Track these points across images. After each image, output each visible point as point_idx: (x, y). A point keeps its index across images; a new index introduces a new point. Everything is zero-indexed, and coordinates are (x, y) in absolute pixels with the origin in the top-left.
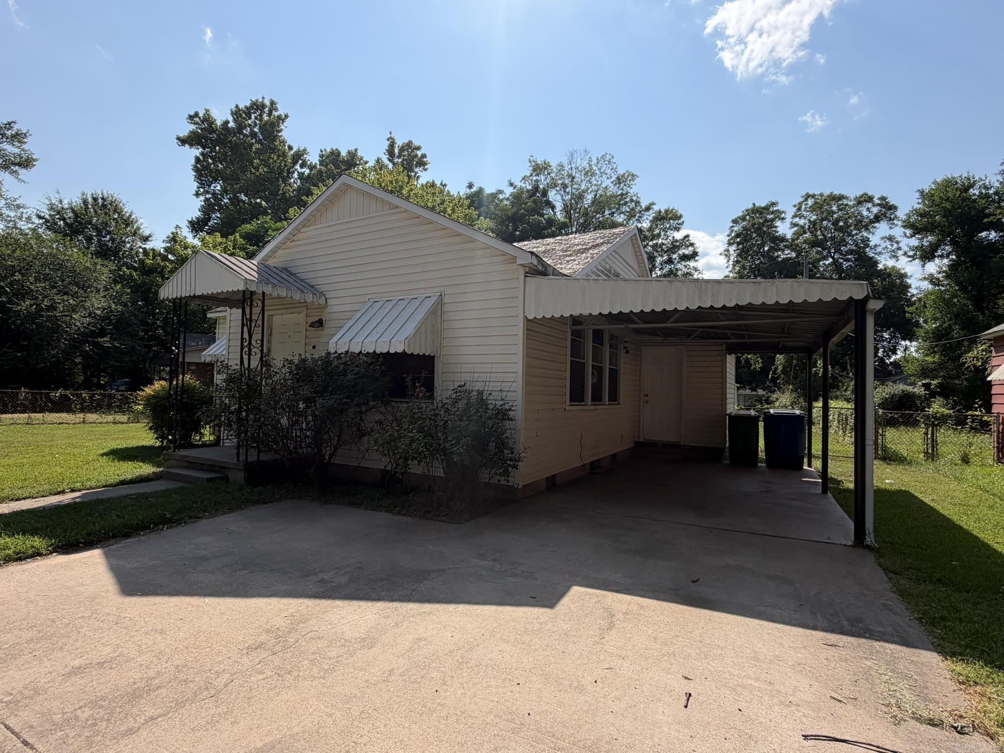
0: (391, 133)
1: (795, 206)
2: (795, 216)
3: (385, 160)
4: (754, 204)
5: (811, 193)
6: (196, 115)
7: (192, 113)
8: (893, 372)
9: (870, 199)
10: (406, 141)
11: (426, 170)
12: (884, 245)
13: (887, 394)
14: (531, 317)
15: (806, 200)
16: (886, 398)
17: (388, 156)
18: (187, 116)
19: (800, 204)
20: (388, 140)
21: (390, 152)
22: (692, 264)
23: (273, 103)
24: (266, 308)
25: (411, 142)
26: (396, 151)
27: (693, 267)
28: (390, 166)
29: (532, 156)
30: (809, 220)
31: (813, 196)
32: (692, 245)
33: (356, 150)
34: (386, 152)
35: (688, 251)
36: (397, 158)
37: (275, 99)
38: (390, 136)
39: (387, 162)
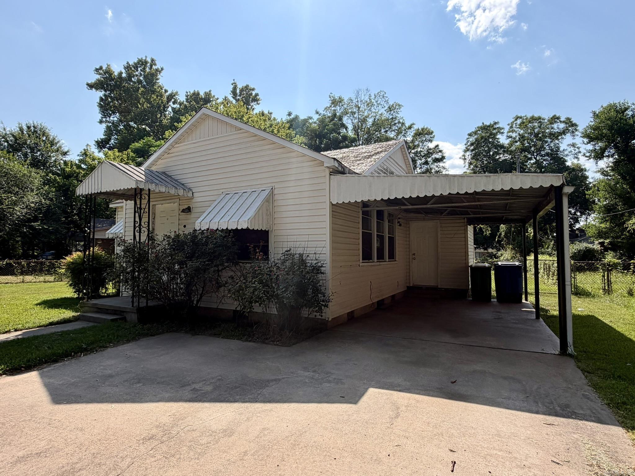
0: (234, 80)
1: (509, 125)
2: (509, 131)
4: (483, 123)
5: (519, 115)
6: (101, 68)
7: (98, 67)
8: (579, 235)
9: (558, 118)
10: (245, 85)
11: (258, 104)
12: (570, 150)
13: (575, 250)
14: (334, 203)
15: (516, 120)
16: (575, 253)
17: (232, 95)
18: (94, 69)
19: (512, 123)
20: (232, 84)
21: (234, 92)
22: (441, 164)
23: (153, 60)
24: (151, 200)
25: (247, 86)
26: (238, 91)
27: (442, 166)
28: (234, 102)
29: (331, 93)
30: (519, 134)
31: (520, 118)
32: (441, 151)
33: (210, 91)
34: (231, 92)
35: (438, 156)
36: (239, 96)
37: (155, 58)
38: (233, 82)
39: (231, 99)
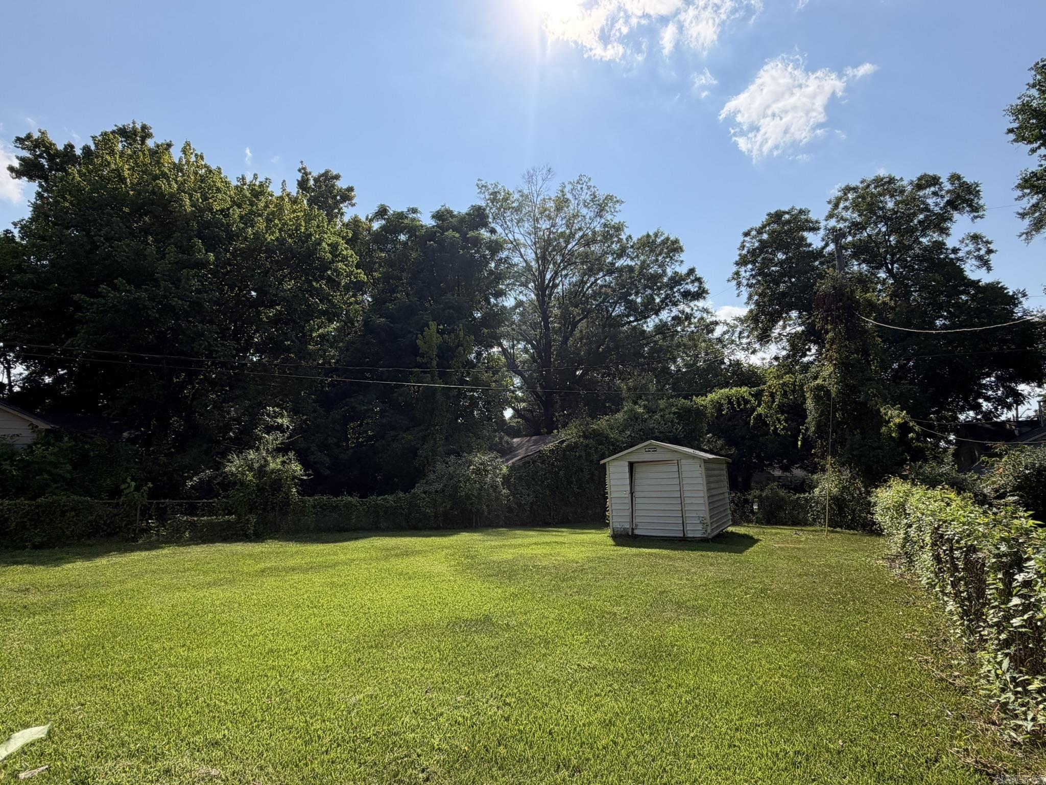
0: (302, 162)
1: (829, 202)
5: (851, 185)
6: (29, 137)
7: (23, 136)
10: (322, 171)
11: (353, 205)
15: (845, 194)
17: (301, 191)
18: (14, 138)
19: (838, 200)
20: (299, 171)
22: (701, 304)
23: (144, 127)
25: (327, 172)
26: (311, 183)
27: (703, 308)
32: (699, 280)
34: (298, 185)
35: (693, 288)
37: (148, 124)
38: (302, 168)
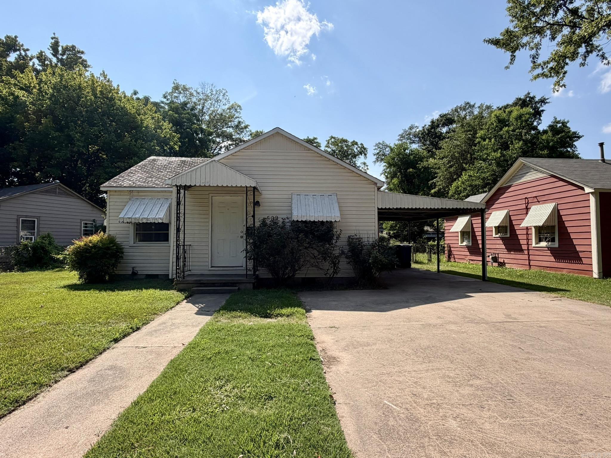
0: (54, 34)
1: (326, 141)
2: (326, 147)
3: (49, 53)
4: (308, 137)
5: (333, 136)
9: (356, 144)
12: (362, 167)
14: (380, 207)
15: (331, 139)
17: (52, 52)
19: (329, 140)
20: (52, 39)
21: (54, 49)
25: (74, 46)
26: (60, 49)
28: (54, 60)
30: (332, 150)
31: (334, 138)
33: (16, 37)
34: (49, 47)
36: (61, 54)
38: (54, 36)
39: (50, 56)
